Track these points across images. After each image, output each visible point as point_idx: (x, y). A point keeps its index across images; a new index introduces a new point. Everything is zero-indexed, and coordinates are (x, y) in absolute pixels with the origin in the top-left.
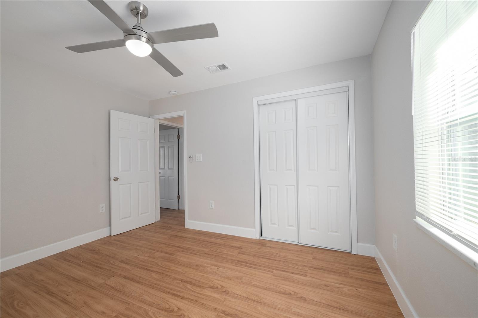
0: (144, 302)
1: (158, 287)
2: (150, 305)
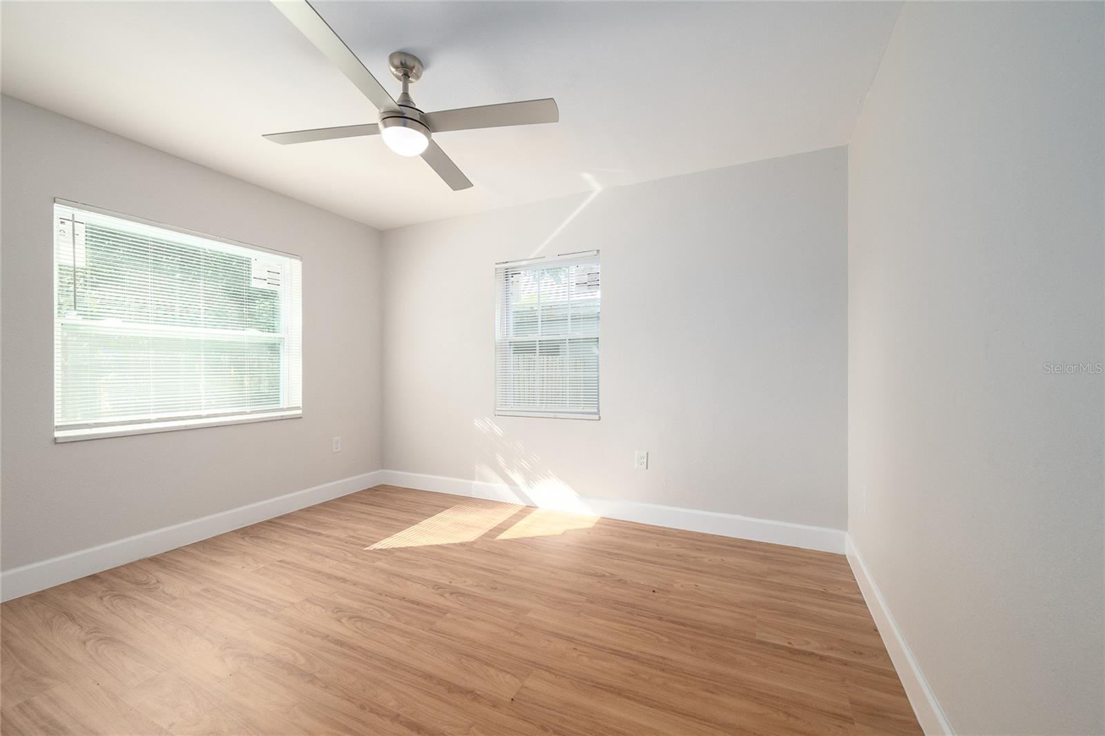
0: (404, 633)
1: (378, 664)
2: (391, 628)
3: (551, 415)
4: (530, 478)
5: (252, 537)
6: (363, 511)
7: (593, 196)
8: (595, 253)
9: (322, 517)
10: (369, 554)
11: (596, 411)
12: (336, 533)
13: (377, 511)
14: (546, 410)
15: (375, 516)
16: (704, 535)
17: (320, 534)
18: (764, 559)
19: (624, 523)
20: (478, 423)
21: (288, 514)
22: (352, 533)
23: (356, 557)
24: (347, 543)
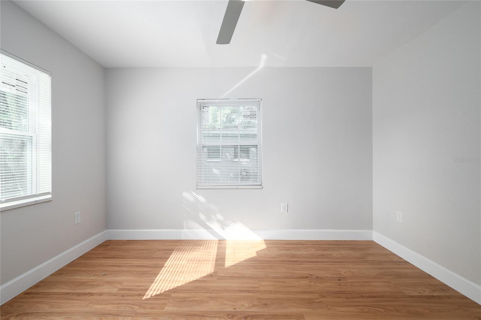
3: (235, 187)
4: (223, 225)
5: (17, 316)
6: (111, 264)
7: (258, 70)
8: (260, 100)
9: (79, 277)
10: (151, 302)
11: (260, 184)
12: (106, 289)
13: (123, 262)
14: (230, 185)
15: (125, 266)
16: (317, 241)
17: (91, 294)
18: (353, 249)
19: (279, 241)
20: (186, 195)
21: (41, 282)
22: (120, 286)
23: (144, 308)
24: (123, 296)
